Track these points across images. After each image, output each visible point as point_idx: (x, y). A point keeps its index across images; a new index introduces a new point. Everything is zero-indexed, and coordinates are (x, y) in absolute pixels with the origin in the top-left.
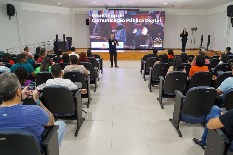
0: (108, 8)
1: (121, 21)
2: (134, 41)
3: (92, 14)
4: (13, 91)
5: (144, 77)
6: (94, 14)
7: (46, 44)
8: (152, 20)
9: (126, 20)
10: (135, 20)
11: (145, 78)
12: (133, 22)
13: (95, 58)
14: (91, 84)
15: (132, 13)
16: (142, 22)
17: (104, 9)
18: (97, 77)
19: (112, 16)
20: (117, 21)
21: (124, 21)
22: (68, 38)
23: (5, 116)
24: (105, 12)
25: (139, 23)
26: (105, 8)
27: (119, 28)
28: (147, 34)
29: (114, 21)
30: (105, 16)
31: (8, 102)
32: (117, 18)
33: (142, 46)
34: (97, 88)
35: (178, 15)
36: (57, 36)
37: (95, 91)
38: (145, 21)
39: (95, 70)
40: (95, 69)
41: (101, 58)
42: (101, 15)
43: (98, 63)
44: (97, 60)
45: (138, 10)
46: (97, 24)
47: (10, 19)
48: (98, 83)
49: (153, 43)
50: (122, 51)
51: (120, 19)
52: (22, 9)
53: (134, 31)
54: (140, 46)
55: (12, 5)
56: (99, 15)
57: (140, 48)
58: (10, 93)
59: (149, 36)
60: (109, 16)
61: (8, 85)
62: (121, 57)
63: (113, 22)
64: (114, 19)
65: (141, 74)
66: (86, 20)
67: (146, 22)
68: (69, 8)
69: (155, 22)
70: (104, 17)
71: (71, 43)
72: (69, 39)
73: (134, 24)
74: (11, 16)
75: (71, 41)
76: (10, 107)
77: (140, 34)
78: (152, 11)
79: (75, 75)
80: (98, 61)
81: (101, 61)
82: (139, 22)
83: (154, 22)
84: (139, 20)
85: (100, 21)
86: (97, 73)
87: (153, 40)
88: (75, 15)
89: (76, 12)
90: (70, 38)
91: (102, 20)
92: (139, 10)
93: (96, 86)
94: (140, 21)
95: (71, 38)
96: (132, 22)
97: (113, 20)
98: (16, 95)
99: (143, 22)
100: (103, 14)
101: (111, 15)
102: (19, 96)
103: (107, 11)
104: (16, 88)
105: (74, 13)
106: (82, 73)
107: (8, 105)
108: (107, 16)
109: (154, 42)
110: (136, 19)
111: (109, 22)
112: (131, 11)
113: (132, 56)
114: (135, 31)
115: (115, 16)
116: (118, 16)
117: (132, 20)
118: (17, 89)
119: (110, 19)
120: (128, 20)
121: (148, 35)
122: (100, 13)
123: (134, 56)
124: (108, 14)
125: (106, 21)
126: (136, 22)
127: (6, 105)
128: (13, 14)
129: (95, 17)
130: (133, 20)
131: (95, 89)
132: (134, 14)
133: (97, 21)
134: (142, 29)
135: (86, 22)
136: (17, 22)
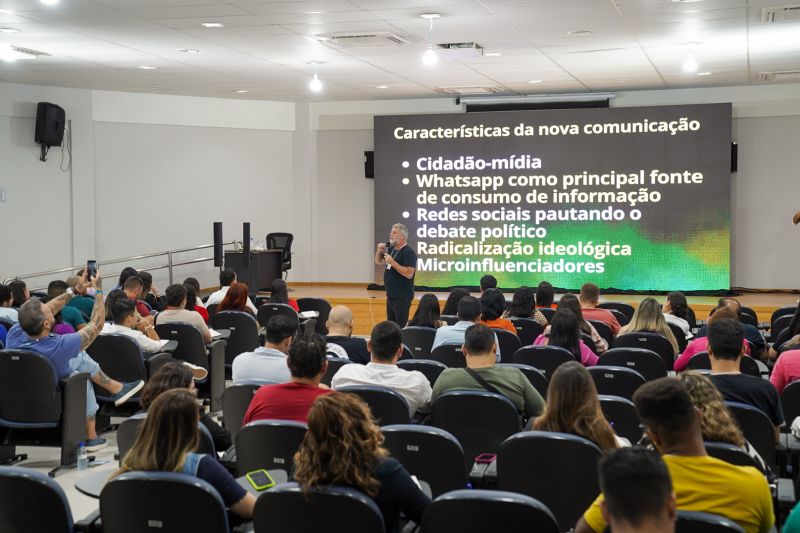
7: (177, 258)
22: (276, 238)
26: (451, 101)
36: (218, 227)
45: (605, 104)
47: (43, 159)
52: (95, 119)
55: (57, 107)
66: (366, 153)
68: (292, 106)
71: (289, 259)
72: (281, 242)
74: (49, 147)
75: (289, 250)
88: (319, 132)
89: (321, 118)
90: (286, 238)
92: (612, 103)
95: (289, 237)
105: (314, 125)
128: (57, 142)
135: (366, 163)
136: (71, 171)
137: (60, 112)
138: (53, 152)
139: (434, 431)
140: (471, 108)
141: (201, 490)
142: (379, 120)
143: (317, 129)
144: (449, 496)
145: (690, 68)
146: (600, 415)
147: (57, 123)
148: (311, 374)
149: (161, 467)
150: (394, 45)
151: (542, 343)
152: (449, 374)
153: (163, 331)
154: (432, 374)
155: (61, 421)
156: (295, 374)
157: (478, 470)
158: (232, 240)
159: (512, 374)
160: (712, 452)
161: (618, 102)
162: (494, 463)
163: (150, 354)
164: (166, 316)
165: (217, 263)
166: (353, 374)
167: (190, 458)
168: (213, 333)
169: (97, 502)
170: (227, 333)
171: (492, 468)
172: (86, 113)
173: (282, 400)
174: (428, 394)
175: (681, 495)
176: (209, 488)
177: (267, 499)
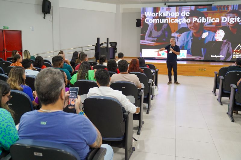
0: (167, 4)
1: (184, 21)
2: (202, 49)
3: (145, 13)
4: (56, 91)
5: (219, 100)
6: (148, 13)
8: (233, 19)
9: (192, 20)
10: (205, 19)
11: (221, 101)
12: (203, 22)
13: (149, 68)
14: (144, 103)
15: (202, 9)
16: (216, 21)
17: (161, 6)
18: (151, 95)
19: (173, 14)
20: (179, 21)
21: (189, 20)
22: (112, 43)
23: (43, 125)
24: (163, 9)
25: (211, 24)
26: (163, 4)
27: (182, 30)
28: (223, 39)
29: (175, 22)
30: (162, 14)
31: (49, 106)
32: (180, 17)
33: (215, 56)
34: (151, 109)
36: (98, 39)
37: (147, 113)
38: (220, 21)
39: (149, 84)
40: (149, 82)
41: (157, 70)
42: (157, 14)
43: (153, 75)
44: (152, 71)
45: (211, 5)
46: (150, 25)
47: (44, 18)
48: (152, 102)
49: (233, 53)
50: (185, 63)
51: (184, 19)
52: (59, 6)
53: (203, 35)
54: (212, 56)
55: (48, 1)
56: (154, 14)
57: (211, 60)
58: (53, 93)
59: (226, 43)
60: (168, 14)
61: (51, 82)
62: (184, 71)
63: (173, 22)
64: (176, 18)
65: (214, 96)
66: (137, 20)
67: (223, 21)
68: (115, 5)
69: (238, 21)
70: (162, 16)
71: (116, 49)
72: (113, 45)
73: (204, 25)
74: (46, 14)
75: (116, 47)
76: (50, 113)
77: (213, 39)
78: (234, 5)
79: (124, 87)
80: (152, 73)
81: (157, 73)
82: (212, 22)
83: (235, 21)
84: (211, 19)
85: (155, 21)
86: (151, 88)
87: (233, 49)
88: (123, 13)
89: (124, 9)
90: (115, 44)
91: (158, 20)
92: (213, 5)
93: (150, 106)
94: (213, 20)
95: (116, 43)
96: (200, 22)
97: (173, 19)
98: (60, 97)
99: (218, 21)
100: (159, 12)
101: (170, 13)
102: (62, 99)
103: (165, 8)
104: (60, 88)
105: (121, 11)
106: (134, 85)
107: (48, 110)
108: (166, 14)
109: (235, 50)
110: (208, 18)
111: (167, 22)
112: (200, 7)
113: (199, 70)
114: (205, 35)
115: (177, 14)
116: (180, 15)
117: (201, 19)
118: (61, 90)
119: (170, 18)
120: (194, 19)
121: (225, 41)
122: (156, 10)
123: (202, 70)
124: (167, 12)
125: (163, 21)
126: (208, 22)
127: (46, 110)
128: (48, 12)
129: (149, 16)
130: (203, 20)
131: (148, 110)
132: (205, 10)
133: (151, 21)
134: (215, 32)
135: (137, 23)
136: (53, 22)
137: (49, 3)
138: (47, 16)
143: (122, 12)
147: (48, 6)
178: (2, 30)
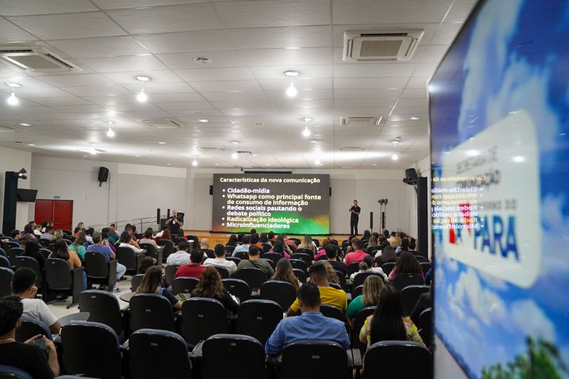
0: (243, 170)
7: (144, 221)
13: (185, 238)
26: (240, 170)
35: (356, 178)
36: (159, 210)
45: (290, 172)
47: (100, 186)
52: (119, 172)
55: (106, 168)
66: (211, 186)
68: (185, 170)
74: (102, 182)
88: (195, 179)
89: (195, 174)
95: (183, 214)
105: (193, 176)
128: (105, 180)
135: (210, 190)
136: (109, 190)
137: (107, 170)
138: (104, 184)
139: (239, 281)
140: (246, 172)
141: (163, 299)
142: (215, 175)
144: (247, 302)
145: (318, 163)
146: (292, 274)
147: (106, 174)
148: (198, 262)
149: (150, 292)
150: (223, 151)
151: (271, 252)
152: (243, 261)
153: (142, 246)
154: (237, 262)
155: (108, 276)
156: (192, 261)
157: (254, 293)
158: (164, 215)
159: (264, 262)
160: (331, 286)
161: (294, 172)
162: (259, 290)
163: (137, 254)
164: (143, 241)
165: (158, 223)
166: (210, 262)
167: (160, 289)
168: (159, 247)
169: (128, 304)
170: (163, 247)
171: (259, 292)
172: (116, 171)
173: (187, 270)
174: (236, 269)
175: (323, 298)
176: (166, 298)
177: (186, 303)
178: (53, 200)
